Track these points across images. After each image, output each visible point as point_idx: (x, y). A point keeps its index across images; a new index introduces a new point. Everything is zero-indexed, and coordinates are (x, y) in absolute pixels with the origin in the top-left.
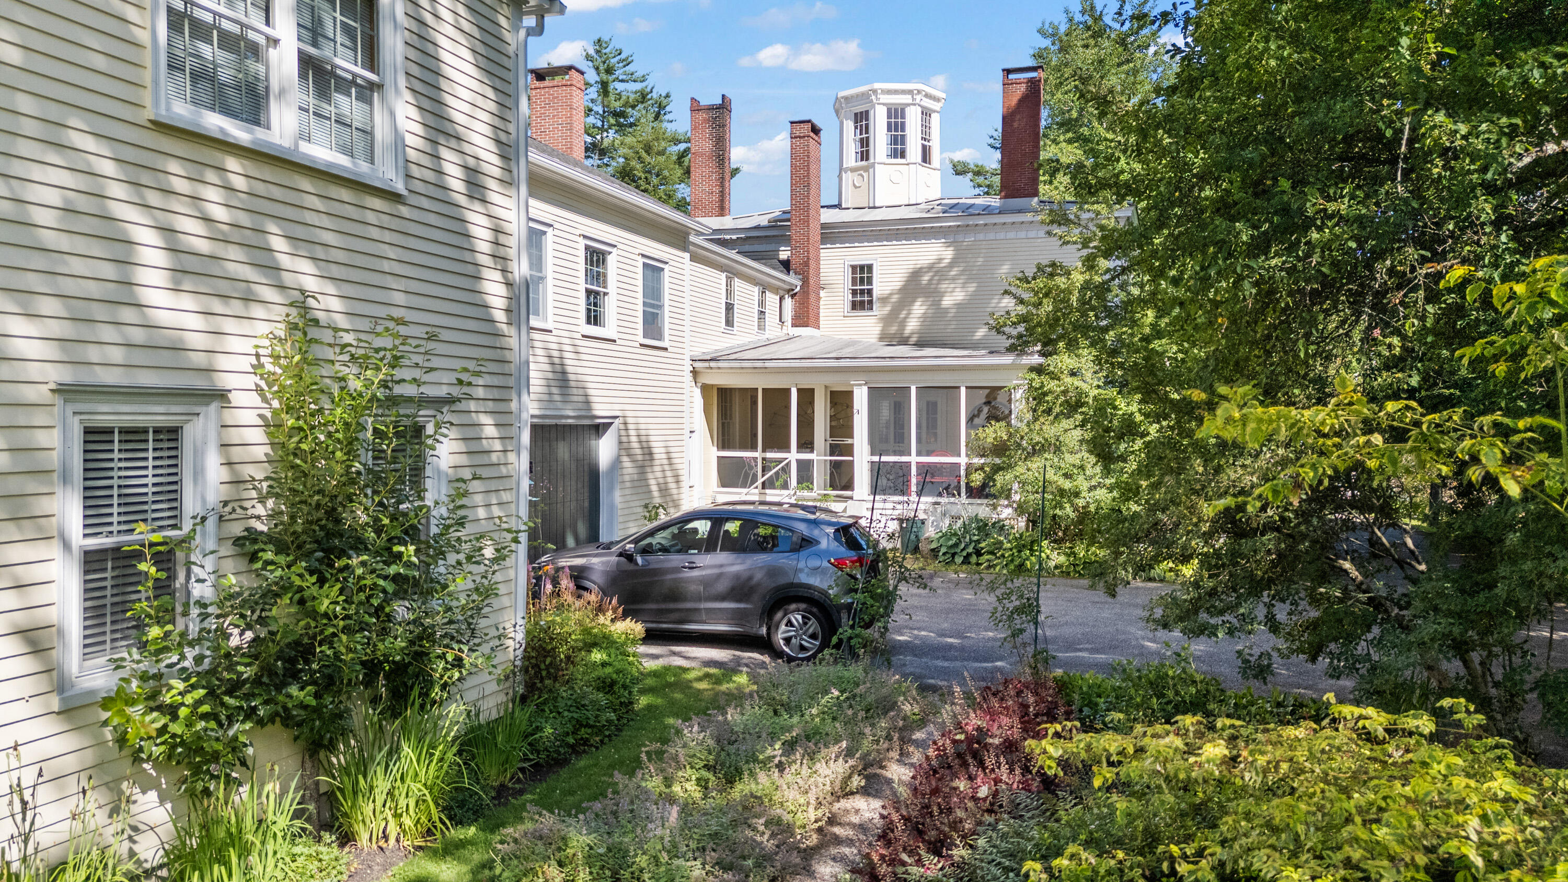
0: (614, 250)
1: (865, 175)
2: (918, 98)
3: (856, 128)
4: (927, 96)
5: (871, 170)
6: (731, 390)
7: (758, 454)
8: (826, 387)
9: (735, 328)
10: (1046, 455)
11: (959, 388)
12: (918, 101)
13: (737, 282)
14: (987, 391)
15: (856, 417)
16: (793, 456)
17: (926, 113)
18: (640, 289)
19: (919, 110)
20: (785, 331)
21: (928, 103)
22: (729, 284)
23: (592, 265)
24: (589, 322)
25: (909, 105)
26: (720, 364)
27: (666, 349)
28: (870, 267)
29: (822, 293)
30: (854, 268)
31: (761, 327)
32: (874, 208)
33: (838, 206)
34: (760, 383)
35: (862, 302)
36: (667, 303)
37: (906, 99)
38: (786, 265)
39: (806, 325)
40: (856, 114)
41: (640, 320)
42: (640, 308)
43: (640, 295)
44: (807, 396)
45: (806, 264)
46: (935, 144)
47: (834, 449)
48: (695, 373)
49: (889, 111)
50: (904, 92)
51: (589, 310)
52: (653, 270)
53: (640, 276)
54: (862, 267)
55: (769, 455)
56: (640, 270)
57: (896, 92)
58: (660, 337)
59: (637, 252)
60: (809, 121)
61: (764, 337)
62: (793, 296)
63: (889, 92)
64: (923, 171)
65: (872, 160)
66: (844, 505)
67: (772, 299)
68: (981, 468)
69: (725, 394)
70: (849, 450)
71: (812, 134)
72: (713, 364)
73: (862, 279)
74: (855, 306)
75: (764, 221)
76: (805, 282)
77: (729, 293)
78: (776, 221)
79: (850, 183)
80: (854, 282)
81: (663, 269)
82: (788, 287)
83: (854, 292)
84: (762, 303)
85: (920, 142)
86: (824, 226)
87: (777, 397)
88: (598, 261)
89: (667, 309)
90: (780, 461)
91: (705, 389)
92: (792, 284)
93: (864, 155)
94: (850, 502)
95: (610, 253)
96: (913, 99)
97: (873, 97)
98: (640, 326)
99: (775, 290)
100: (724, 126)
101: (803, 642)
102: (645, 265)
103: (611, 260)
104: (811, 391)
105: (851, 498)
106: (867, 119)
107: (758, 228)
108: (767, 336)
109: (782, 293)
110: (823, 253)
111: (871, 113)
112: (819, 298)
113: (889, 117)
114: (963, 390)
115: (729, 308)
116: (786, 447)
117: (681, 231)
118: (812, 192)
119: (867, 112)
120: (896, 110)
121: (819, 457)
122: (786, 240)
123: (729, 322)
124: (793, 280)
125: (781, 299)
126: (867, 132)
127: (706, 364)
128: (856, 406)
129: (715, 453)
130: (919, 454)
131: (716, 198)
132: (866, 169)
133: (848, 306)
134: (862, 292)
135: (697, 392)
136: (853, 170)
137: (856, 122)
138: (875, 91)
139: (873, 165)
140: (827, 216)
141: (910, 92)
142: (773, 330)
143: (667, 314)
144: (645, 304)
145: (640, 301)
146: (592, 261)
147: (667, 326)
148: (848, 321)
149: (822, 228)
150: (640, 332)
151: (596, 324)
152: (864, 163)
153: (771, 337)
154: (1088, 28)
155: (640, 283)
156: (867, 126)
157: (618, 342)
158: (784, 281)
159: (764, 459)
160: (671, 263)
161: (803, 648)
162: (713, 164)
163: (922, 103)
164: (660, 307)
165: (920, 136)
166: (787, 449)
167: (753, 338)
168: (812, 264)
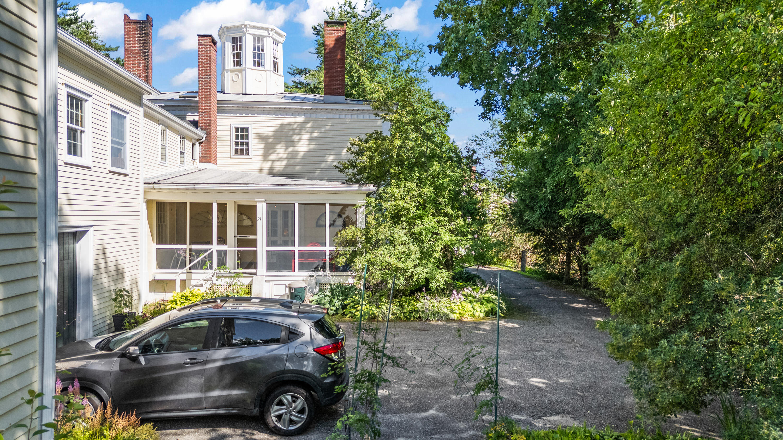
0: (90, 99)
1: (240, 75)
2: (271, 33)
3: (233, 46)
4: (276, 33)
5: (244, 72)
6: (164, 203)
7: (187, 247)
8: (235, 202)
9: (167, 162)
10: (386, 246)
11: (325, 205)
12: (271, 35)
13: (168, 132)
14: (342, 207)
15: (259, 222)
16: (215, 247)
17: (276, 43)
18: (109, 130)
19: (272, 40)
20: (195, 165)
21: (276, 37)
22: (163, 133)
23: (72, 108)
24: (69, 153)
25: (266, 36)
26: (162, 186)
27: (127, 175)
28: (247, 129)
29: (218, 143)
30: (237, 129)
31: (183, 162)
32: (246, 94)
33: (223, 92)
34: (188, 199)
35: (242, 151)
36: (128, 142)
37: (264, 33)
38: (195, 124)
39: (208, 162)
40: (233, 38)
41: (109, 153)
42: (109, 144)
43: (109, 135)
44: (223, 208)
45: (209, 124)
46: (280, 61)
47: (240, 243)
48: (143, 191)
49: (254, 38)
50: (262, 29)
51: (69, 143)
52: (118, 117)
53: (109, 120)
54: (242, 129)
55: (194, 247)
56: (109, 116)
57: (258, 28)
58: (123, 167)
59: (107, 102)
60: (210, 36)
61: (183, 169)
62: (200, 144)
63: (254, 27)
64: (274, 76)
65: (244, 66)
66: (250, 279)
67: (188, 144)
68: (345, 255)
69: (161, 206)
70: (254, 243)
71: (212, 44)
72: (156, 186)
73: (242, 136)
74: (237, 152)
75: (176, 96)
76: (209, 135)
77: (163, 138)
78: (184, 97)
79: (230, 79)
80: (237, 137)
81: (125, 117)
82: (197, 138)
83: (237, 144)
84: (182, 147)
85: (272, 59)
86: (219, 103)
87: (201, 209)
88: (77, 105)
89: (128, 146)
90: (206, 251)
91: (150, 202)
92: (200, 136)
93: (238, 63)
94: (255, 277)
95: (86, 101)
96: (269, 33)
97: (245, 29)
98: (109, 157)
99: (190, 139)
100: (148, 34)
101: (293, 418)
102: (113, 113)
103: (88, 107)
104: (227, 205)
105: (255, 274)
106: (240, 42)
107: (172, 100)
108: (185, 168)
109: (194, 141)
110: (219, 119)
111: (243, 39)
112: (216, 146)
113: (254, 42)
114: (328, 206)
115: (163, 148)
116: (209, 241)
117: (137, 92)
118: (213, 80)
119: (240, 38)
120: (258, 39)
121: (230, 248)
122: (195, 110)
123: (163, 158)
124: (201, 133)
125: (194, 144)
126: (240, 49)
127: (151, 186)
128: (259, 216)
129: (155, 246)
130: (300, 245)
132: (241, 71)
133: (233, 152)
134: (242, 144)
135: (144, 204)
136: (232, 71)
137: (233, 43)
138: (246, 26)
139: (245, 70)
140: (220, 97)
141: (267, 29)
142: (189, 165)
143: (128, 150)
144: (113, 142)
145: (109, 139)
146: (72, 105)
147: (128, 158)
148: (233, 161)
149: (218, 103)
150: (109, 162)
151: (75, 154)
152: (239, 67)
153: (187, 169)
154: (348, 13)
155: (109, 125)
156: (240, 46)
157: (93, 169)
158: (196, 134)
159: (191, 250)
160: (131, 113)
161: (292, 422)
162: (141, 58)
163: (273, 36)
164: (123, 144)
165: (272, 56)
166: (210, 243)
167: (177, 169)
168: (213, 123)
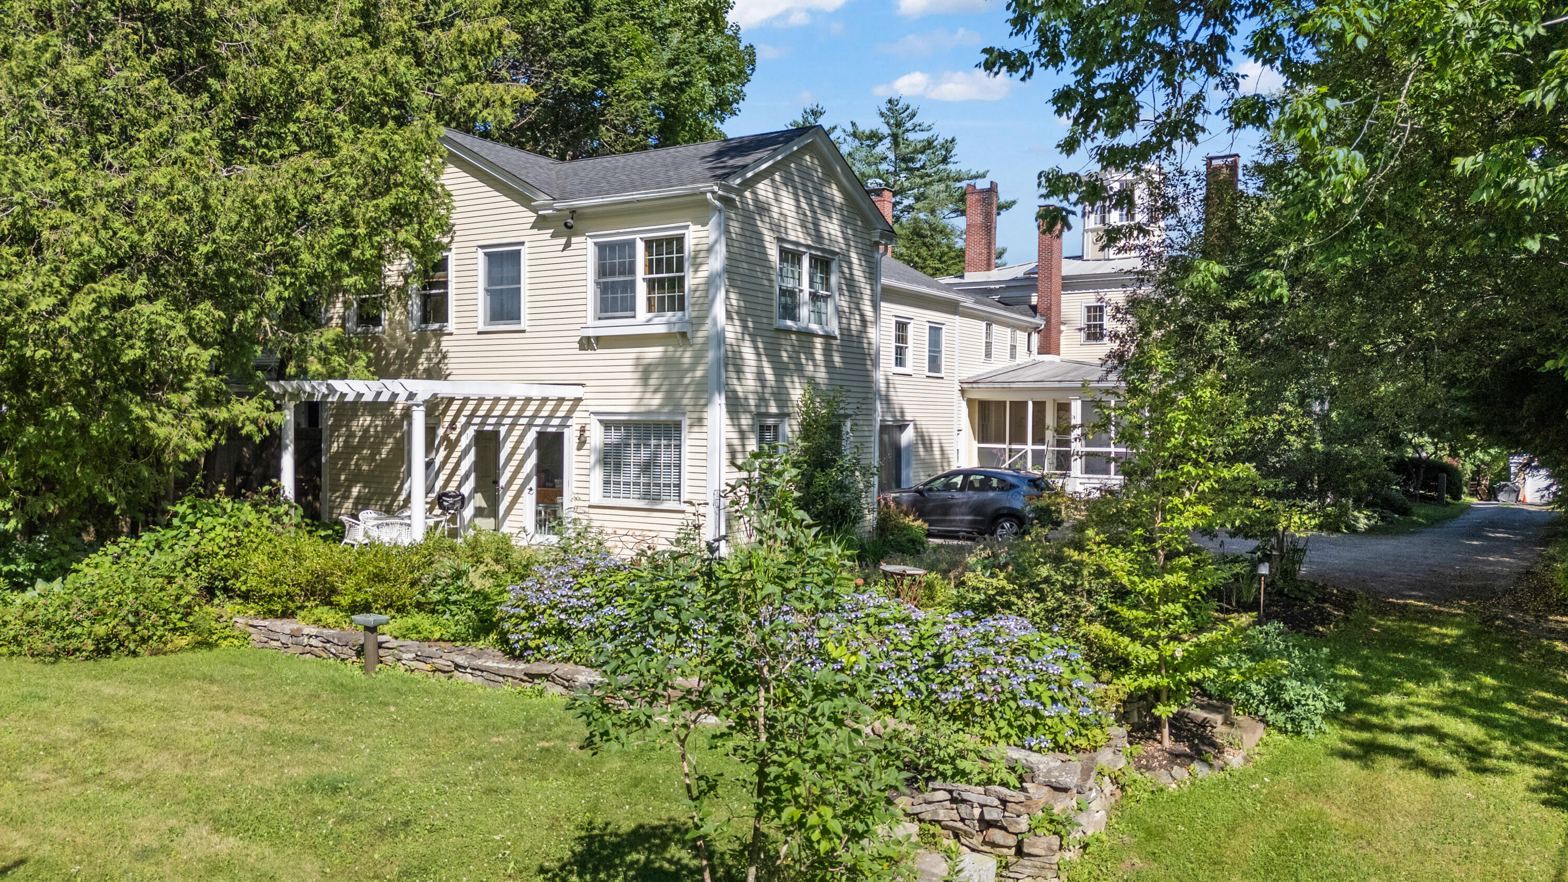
0: (912, 321)
6: (987, 402)
7: (1006, 446)
8: (1054, 401)
9: (993, 359)
13: (995, 327)
15: (1073, 420)
16: (1029, 447)
18: (927, 343)
20: (1032, 358)
22: (988, 329)
23: (899, 332)
24: (897, 365)
26: (981, 384)
27: (943, 377)
28: (1101, 307)
29: (1063, 328)
30: (1089, 308)
31: (1013, 356)
32: (1108, 260)
33: (1080, 258)
34: (1008, 398)
35: (1095, 334)
36: (944, 349)
38: (1034, 310)
39: (1048, 353)
41: (927, 362)
42: (927, 355)
43: (927, 347)
44: (1040, 407)
45: (1049, 309)
47: (1060, 443)
48: (962, 391)
51: (897, 358)
52: (935, 331)
53: (927, 335)
54: (1095, 307)
55: (1014, 447)
56: (927, 330)
58: (939, 371)
59: (926, 320)
61: (1015, 364)
62: (1038, 332)
65: (1107, 224)
67: (1022, 336)
69: (983, 405)
70: (1068, 444)
72: (975, 385)
73: (1095, 317)
74: (1089, 337)
75: (1021, 275)
76: (1048, 322)
77: (988, 334)
79: (1091, 241)
80: (1088, 319)
81: (942, 328)
82: (1035, 327)
83: (1089, 327)
84: (1014, 339)
86: (1066, 276)
87: (1019, 407)
88: (902, 329)
89: (944, 353)
90: (1019, 451)
91: (970, 402)
92: (1038, 324)
93: (1102, 219)
94: (1069, 478)
95: (910, 323)
97: (1109, 176)
98: (927, 365)
99: (1023, 329)
100: (992, 204)
102: (930, 327)
103: (910, 328)
104: (1044, 403)
105: (1070, 476)
107: (1016, 279)
108: (1017, 363)
109: (1029, 331)
110: (1063, 299)
112: (1060, 332)
115: (988, 345)
116: (1024, 442)
117: (954, 303)
118: (1055, 256)
120: (1127, 185)
121: (1049, 448)
122: (1034, 288)
123: (988, 355)
124: (1039, 321)
125: (1029, 335)
127: (971, 385)
128: (1073, 413)
129: (976, 445)
131: (984, 257)
133: (1083, 337)
134: (1095, 327)
135: (964, 404)
140: (1071, 268)
142: (1022, 357)
143: (944, 356)
144: (930, 352)
145: (927, 350)
146: (899, 329)
147: (944, 364)
148: (1083, 348)
149: (1064, 278)
150: (927, 369)
151: (901, 365)
152: (1101, 225)
153: (1020, 363)
155: (927, 338)
157: (914, 375)
158: (1032, 322)
159: (1010, 449)
160: (948, 323)
164: (939, 353)
166: (1025, 443)
167: (1006, 364)
168: (1054, 308)
